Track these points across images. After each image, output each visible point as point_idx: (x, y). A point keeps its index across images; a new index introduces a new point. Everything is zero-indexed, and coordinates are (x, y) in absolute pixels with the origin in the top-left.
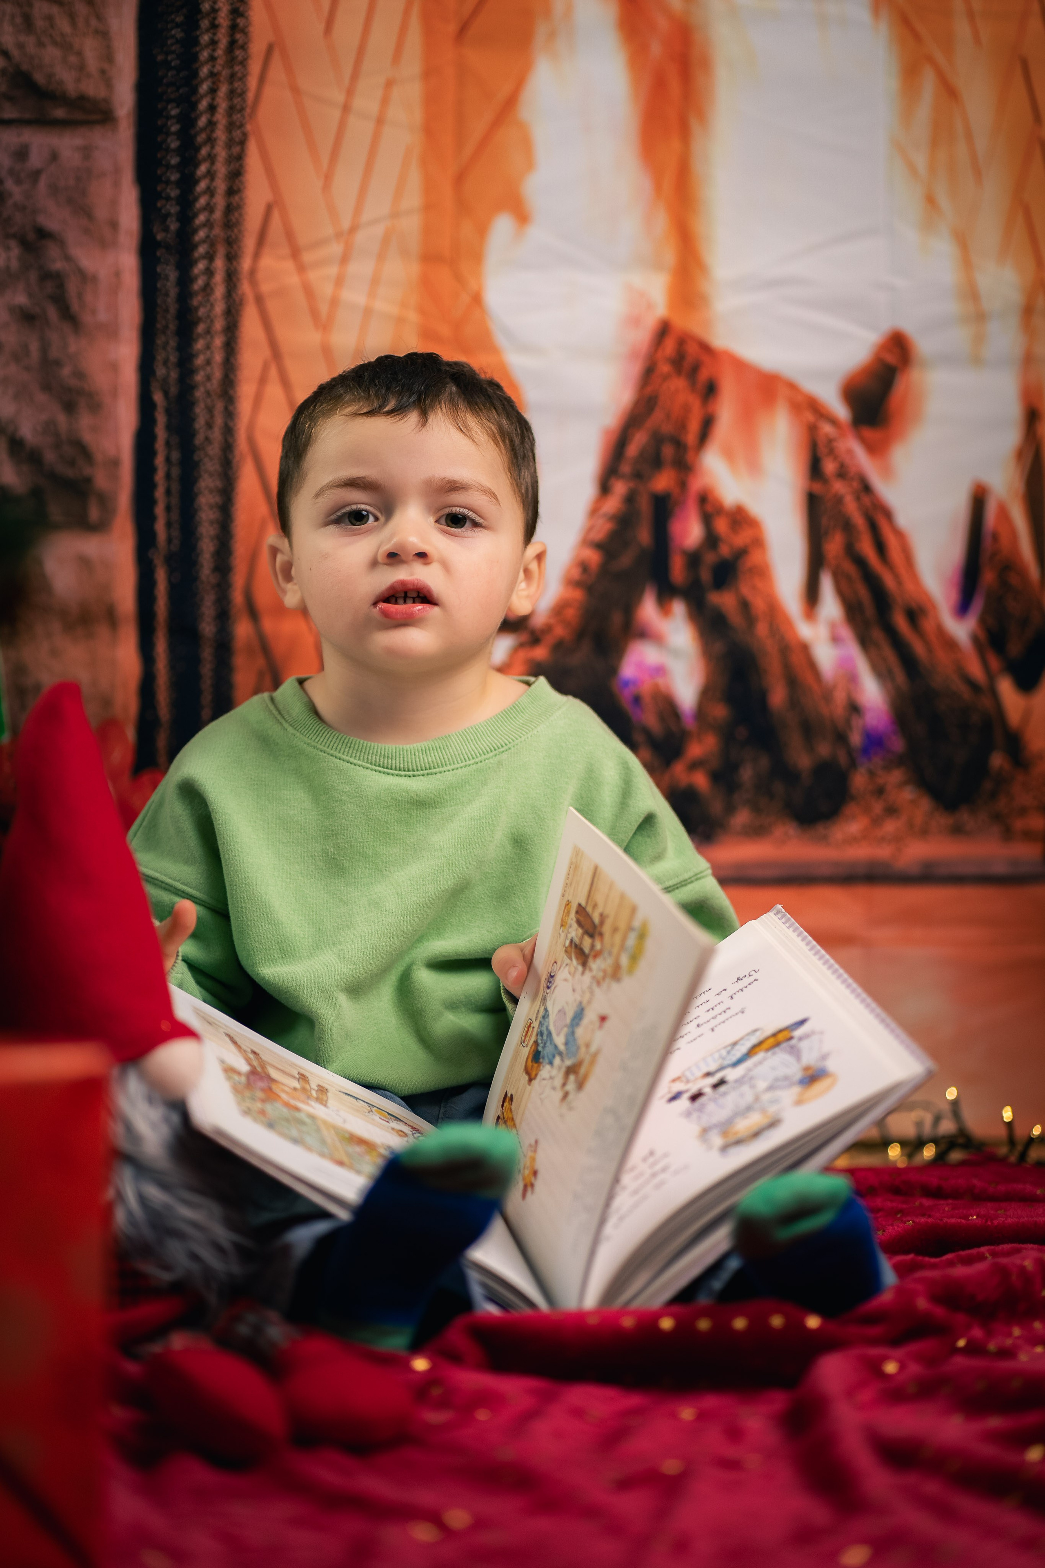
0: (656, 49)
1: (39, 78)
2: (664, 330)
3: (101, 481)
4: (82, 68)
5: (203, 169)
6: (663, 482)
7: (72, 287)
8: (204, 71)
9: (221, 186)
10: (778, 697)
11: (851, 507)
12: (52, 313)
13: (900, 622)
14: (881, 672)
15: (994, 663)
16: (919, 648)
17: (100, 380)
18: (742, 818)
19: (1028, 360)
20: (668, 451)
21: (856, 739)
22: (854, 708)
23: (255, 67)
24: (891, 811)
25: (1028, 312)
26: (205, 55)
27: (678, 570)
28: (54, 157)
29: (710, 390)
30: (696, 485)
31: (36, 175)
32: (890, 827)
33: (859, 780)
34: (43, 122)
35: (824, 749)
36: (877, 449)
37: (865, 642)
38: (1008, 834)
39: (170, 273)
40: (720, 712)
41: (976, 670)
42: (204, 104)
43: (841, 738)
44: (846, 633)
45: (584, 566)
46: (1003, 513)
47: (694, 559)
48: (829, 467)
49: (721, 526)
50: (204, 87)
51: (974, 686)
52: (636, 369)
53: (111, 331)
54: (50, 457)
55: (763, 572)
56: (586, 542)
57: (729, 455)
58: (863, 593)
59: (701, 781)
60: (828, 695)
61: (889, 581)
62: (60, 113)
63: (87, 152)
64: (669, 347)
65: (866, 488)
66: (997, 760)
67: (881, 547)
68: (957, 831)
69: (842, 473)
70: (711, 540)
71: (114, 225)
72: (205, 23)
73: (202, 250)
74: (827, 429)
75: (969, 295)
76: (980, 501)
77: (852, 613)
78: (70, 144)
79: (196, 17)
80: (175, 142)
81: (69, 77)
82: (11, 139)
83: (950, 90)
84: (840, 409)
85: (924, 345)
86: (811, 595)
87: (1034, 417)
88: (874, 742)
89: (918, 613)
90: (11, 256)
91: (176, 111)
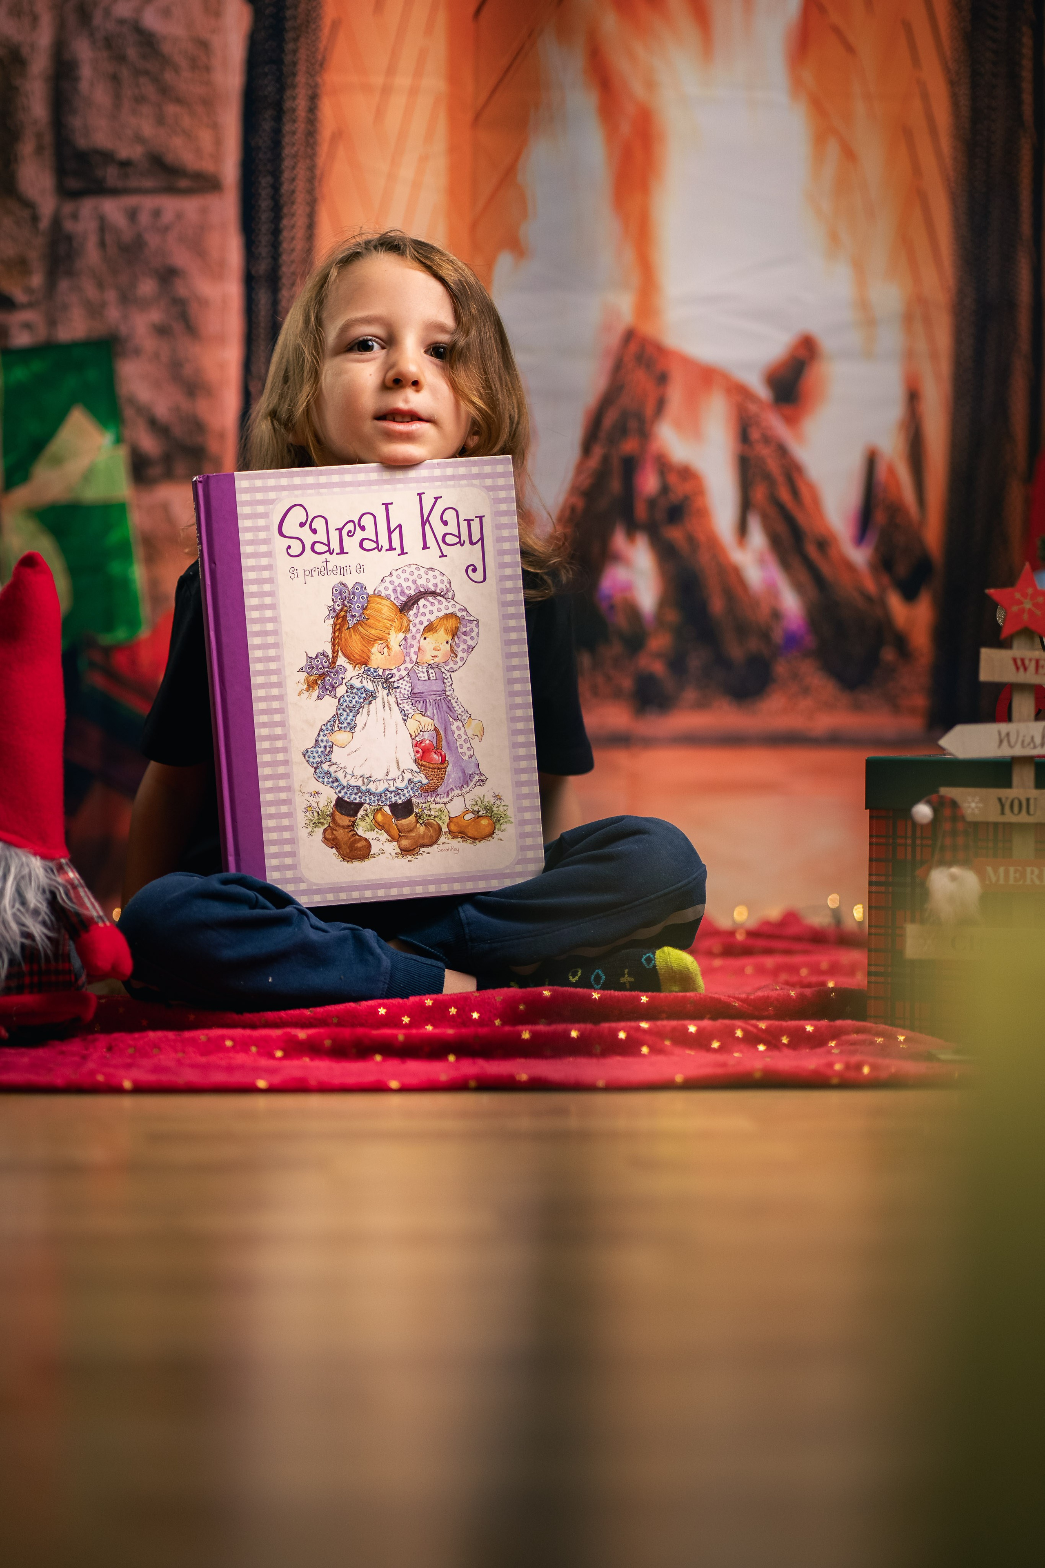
0: (625, 128)
1: (169, 158)
2: (630, 335)
3: (213, 446)
4: (198, 151)
5: (285, 222)
6: (629, 446)
7: (193, 308)
8: (287, 151)
9: (300, 232)
10: (717, 605)
11: (773, 465)
12: (178, 327)
13: (812, 550)
14: (798, 587)
15: (886, 580)
16: (826, 569)
17: (212, 374)
18: (690, 695)
19: (909, 355)
20: (633, 424)
21: (778, 636)
22: (776, 615)
23: (323, 149)
24: (806, 691)
25: (908, 319)
26: (286, 140)
27: (641, 511)
28: (179, 216)
29: (663, 379)
30: (654, 447)
31: (166, 229)
32: (805, 703)
33: (781, 668)
34: (171, 190)
35: (754, 644)
36: (792, 421)
37: (785, 563)
38: (896, 708)
39: (263, 298)
40: (672, 616)
41: (870, 585)
42: (286, 175)
43: (765, 635)
44: (771, 557)
45: (573, 509)
46: (891, 471)
47: (652, 503)
48: (755, 435)
49: (673, 479)
50: (287, 163)
51: (869, 599)
52: (608, 364)
53: (221, 339)
54: (178, 431)
55: (703, 513)
56: (575, 490)
57: (678, 426)
58: (781, 528)
59: (658, 668)
60: (757, 602)
61: (801, 519)
62: (183, 183)
63: (204, 211)
64: (633, 348)
65: (782, 451)
66: (888, 655)
67: (796, 492)
68: (857, 707)
69: (767, 439)
70: (665, 489)
71: (222, 264)
72: (286, 118)
73: (284, 280)
74: (753, 408)
75: (863, 305)
76: (871, 460)
77: (775, 542)
78: (190, 206)
79: (280, 113)
80: (265, 204)
81: (188, 159)
82: (148, 203)
83: (849, 154)
84: (762, 392)
85: (827, 343)
86: (742, 529)
87: (913, 397)
88: (792, 640)
89: (824, 544)
90: (147, 287)
91: (265, 181)
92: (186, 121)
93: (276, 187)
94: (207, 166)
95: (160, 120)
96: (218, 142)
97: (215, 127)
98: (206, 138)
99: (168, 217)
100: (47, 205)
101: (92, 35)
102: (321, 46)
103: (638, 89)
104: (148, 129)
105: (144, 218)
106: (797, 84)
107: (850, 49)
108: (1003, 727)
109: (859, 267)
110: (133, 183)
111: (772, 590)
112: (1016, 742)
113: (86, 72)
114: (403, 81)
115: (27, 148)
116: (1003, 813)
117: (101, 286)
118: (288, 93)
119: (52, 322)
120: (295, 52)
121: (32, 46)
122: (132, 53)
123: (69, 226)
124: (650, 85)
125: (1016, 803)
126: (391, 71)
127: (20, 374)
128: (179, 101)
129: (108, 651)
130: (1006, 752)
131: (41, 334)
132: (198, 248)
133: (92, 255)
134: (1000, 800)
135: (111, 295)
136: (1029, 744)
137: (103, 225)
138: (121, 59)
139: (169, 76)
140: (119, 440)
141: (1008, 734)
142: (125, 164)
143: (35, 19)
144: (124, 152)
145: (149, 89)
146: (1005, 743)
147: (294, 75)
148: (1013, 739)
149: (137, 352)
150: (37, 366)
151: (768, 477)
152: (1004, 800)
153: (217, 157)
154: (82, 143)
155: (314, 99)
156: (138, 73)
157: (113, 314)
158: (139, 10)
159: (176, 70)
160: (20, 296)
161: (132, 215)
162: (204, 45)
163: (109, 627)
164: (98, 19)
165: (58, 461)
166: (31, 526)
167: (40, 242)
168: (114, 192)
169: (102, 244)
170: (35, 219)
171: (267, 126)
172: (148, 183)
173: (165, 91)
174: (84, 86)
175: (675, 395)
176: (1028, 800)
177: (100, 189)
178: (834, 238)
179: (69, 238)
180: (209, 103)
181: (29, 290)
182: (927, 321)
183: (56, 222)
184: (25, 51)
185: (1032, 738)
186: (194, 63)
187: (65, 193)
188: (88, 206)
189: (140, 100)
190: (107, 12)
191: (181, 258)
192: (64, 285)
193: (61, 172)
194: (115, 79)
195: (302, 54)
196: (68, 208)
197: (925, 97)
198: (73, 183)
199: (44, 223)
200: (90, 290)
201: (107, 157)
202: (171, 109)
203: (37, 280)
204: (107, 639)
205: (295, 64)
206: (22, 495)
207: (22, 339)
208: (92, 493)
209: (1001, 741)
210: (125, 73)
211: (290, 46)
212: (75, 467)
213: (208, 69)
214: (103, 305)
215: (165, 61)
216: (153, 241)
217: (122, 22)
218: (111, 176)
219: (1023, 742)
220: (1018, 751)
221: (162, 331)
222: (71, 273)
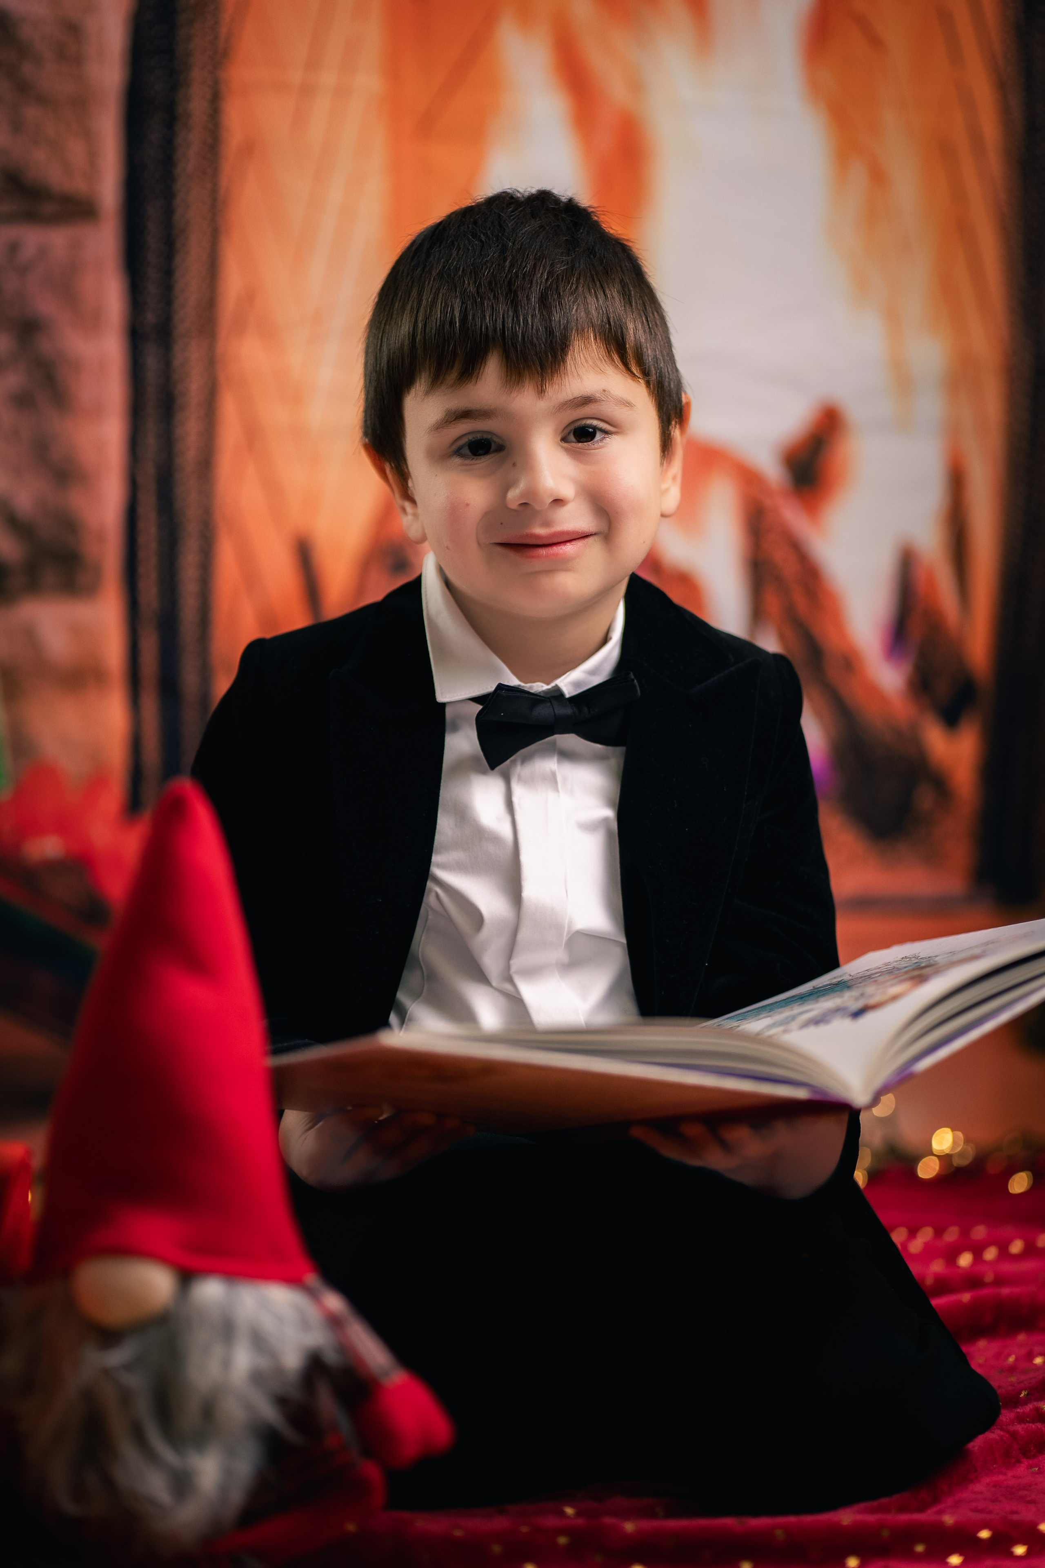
0: (606, 139)
1: (30, 176)
3: (89, 550)
4: (66, 166)
5: (177, 261)
7: (62, 370)
8: (181, 168)
9: (199, 273)
12: (42, 395)
17: (87, 456)
19: (953, 430)
23: (229, 164)
26: (180, 153)
28: (43, 252)
31: (25, 268)
34: (32, 216)
36: (811, 509)
42: (180, 199)
48: (770, 531)
50: (181, 184)
51: (898, 731)
53: (98, 411)
54: (44, 530)
62: (47, 207)
63: (75, 246)
66: (924, 799)
71: (98, 312)
72: (179, 125)
74: (764, 498)
75: (897, 364)
76: (907, 561)
78: (56, 239)
79: (171, 119)
80: (154, 236)
81: (54, 176)
82: (2, 235)
83: (878, 177)
84: (777, 476)
85: (859, 414)
87: (957, 481)
89: (848, 663)
90: (2, 345)
91: (154, 209)
92: (51, 128)
93: (168, 213)
94: (78, 185)
95: (17, 126)
96: (93, 156)
97: (89, 136)
98: (76, 150)
99: (28, 252)
102: (224, 31)
103: (619, 91)
106: (813, 86)
107: (875, 42)
109: (893, 317)
114: (328, 78)
118: (182, 91)
120: (189, 39)
124: (636, 86)
126: (313, 63)
128: (42, 100)
132: (67, 293)
139: (27, 69)
145: (3, 86)
147: (190, 68)
151: (783, 584)
153: (92, 175)
155: (216, 100)
159: (38, 60)
162: (73, 29)
171: (155, 133)
172: (3, 208)
173: (23, 88)
178: (862, 282)
180: (80, 104)
182: (976, 387)
186: (61, 53)
191: (44, 305)
195: (198, 44)
197: (969, 107)
202: (31, 113)
205: (189, 55)
211: (182, 32)
213: (79, 60)
215: (24, 50)
216: (10, 284)
221: (22, 401)
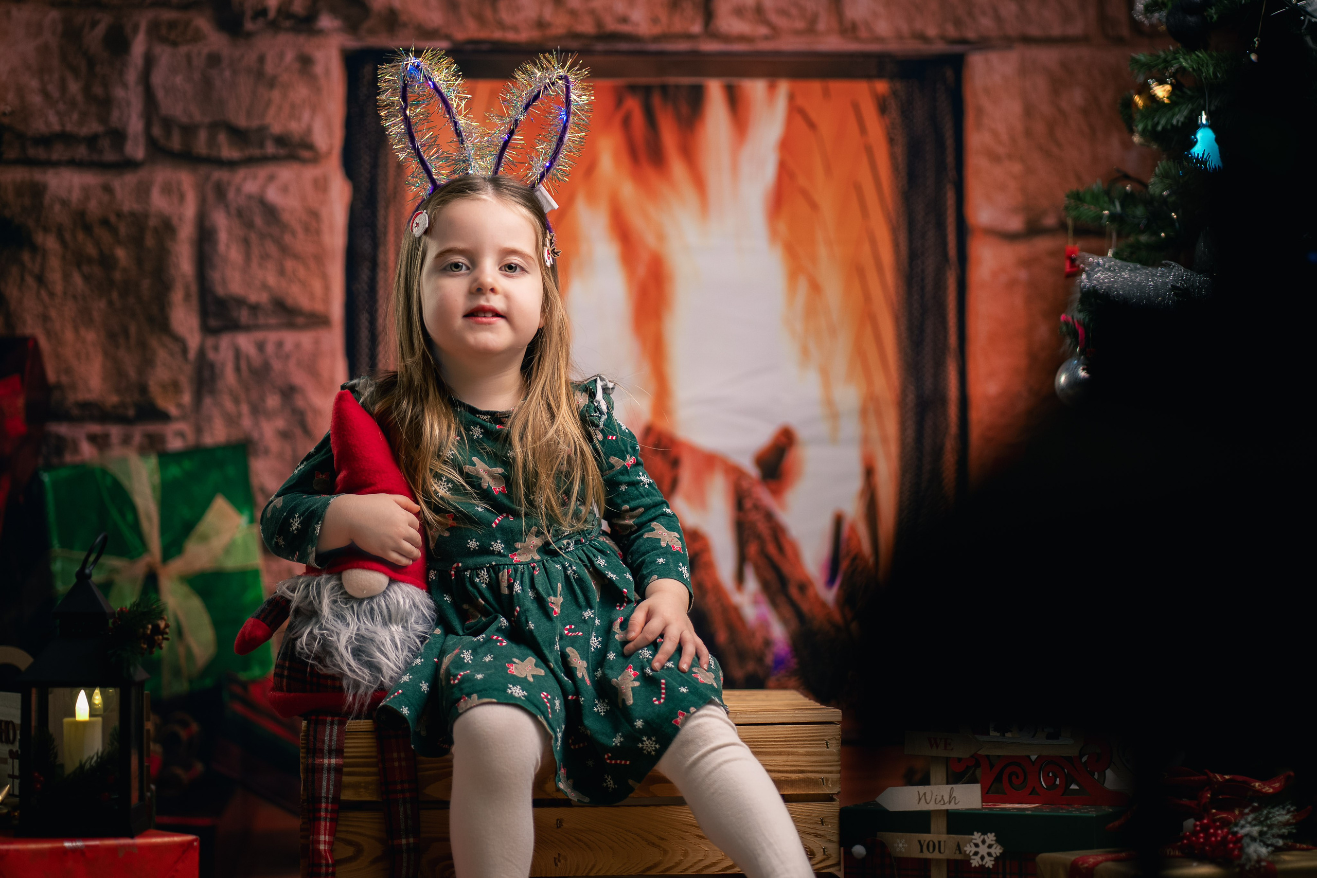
0: (642, 271)
1: (289, 302)
2: (650, 429)
4: (312, 297)
5: (381, 348)
7: (310, 417)
10: (722, 637)
11: (763, 527)
12: (298, 432)
13: (794, 591)
14: (784, 621)
15: (850, 614)
16: (804, 606)
19: (865, 441)
21: (769, 659)
22: (768, 643)
25: (863, 413)
28: (298, 346)
29: (675, 463)
31: (287, 357)
33: (772, 684)
34: (291, 326)
35: (751, 668)
36: (777, 492)
37: (774, 603)
41: (838, 618)
43: (760, 659)
44: (763, 598)
46: (853, 530)
48: (748, 504)
51: (836, 628)
55: (710, 566)
57: (689, 498)
58: (770, 576)
60: (752, 634)
61: (786, 568)
62: (300, 320)
63: (317, 342)
64: (651, 439)
65: (769, 516)
67: (780, 548)
69: (757, 507)
71: (331, 381)
72: (380, 268)
74: (745, 484)
75: (829, 403)
76: (838, 521)
77: (766, 586)
78: (306, 339)
79: (374, 265)
80: (364, 334)
81: (304, 303)
82: (272, 337)
83: (815, 287)
84: (752, 471)
85: (802, 433)
86: (740, 578)
87: (869, 472)
88: (779, 662)
89: (804, 586)
90: (273, 401)
91: (364, 319)
92: (302, 272)
93: (373, 322)
94: (319, 307)
95: (282, 272)
96: (327, 288)
97: (325, 278)
98: (317, 286)
99: (289, 345)
100: (194, 340)
101: (227, 206)
103: (650, 240)
104: (272, 279)
105: (270, 348)
106: (774, 233)
107: (814, 206)
108: (922, 789)
109: (825, 374)
110: (262, 320)
111: (764, 624)
112: (931, 800)
113: (223, 236)
115: (177, 296)
116: (922, 851)
117: (236, 401)
118: (381, 249)
119: (199, 430)
120: (386, 218)
121: (180, 219)
122: (258, 221)
123: (211, 355)
124: (661, 237)
125: (931, 844)
127: (174, 471)
128: (296, 257)
129: (244, 685)
130: (923, 807)
131: (191, 438)
132: (312, 370)
133: (229, 376)
134: (920, 842)
135: (245, 409)
136: (940, 801)
137: (238, 354)
138: (249, 225)
139: (288, 238)
140: (252, 521)
141: (925, 794)
142: (254, 308)
143: (182, 197)
144: (253, 297)
145: (272, 249)
146: (923, 800)
147: (385, 234)
148: (928, 799)
149: (267, 452)
150: (187, 464)
151: (759, 537)
152: (922, 842)
153: (327, 300)
154: (220, 291)
156: (262, 236)
157: (247, 422)
158: (263, 188)
159: (294, 233)
160: (173, 410)
161: (261, 346)
162: (315, 215)
163: (246, 667)
164: (231, 195)
165: (205, 538)
166: (184, 589)
167: (188, 369)
168: (247, 329)
169: (238, 369)
170: (185, 351)
171: (364, 274)
172: (272, 321)
173: (284, 250)
174: (222, 247)
175: (686, 475)
176: (939, 842)
177: (235, 327)
178: (805, 352)
179: (212, 366)
180: (320, 258)
181: (179, 406)
182: (879, 414)
183: (202, 353)
184: (175, 221)
185: (943, 796)
186: (307, 229)
187: (207, 330)
188: (225, 341)
189: (265, 257)
190: (238, 190)
191: (299, 378)
192: (208, 401)
193: (204, 314)
194: (246, 242)
195: (391, 220)
196: (210, 342)
197: (873, 242)
198: (213, 323)
199: (192, 354)
200: (229, 405)
201: (240, 302)
202: (289, 264)
203: (187, 398)
204: (243, 676)
205: (386, 227)
206: (177, 566)
207: (175, 444)
208: (231, 563)
209: (920, 799)
210: (253, 237)
211: (381, 213)
212: (218, 543)
213: (318, 232)
214: (240, 415)
215: (284, 227)
216: (277, 365)
217: (250, 197)
218: (244, 316)
219: (936, 799)
220: (932, 807)
221: (285, 435)
222: (213, 392)
